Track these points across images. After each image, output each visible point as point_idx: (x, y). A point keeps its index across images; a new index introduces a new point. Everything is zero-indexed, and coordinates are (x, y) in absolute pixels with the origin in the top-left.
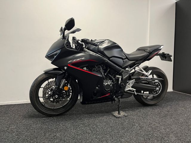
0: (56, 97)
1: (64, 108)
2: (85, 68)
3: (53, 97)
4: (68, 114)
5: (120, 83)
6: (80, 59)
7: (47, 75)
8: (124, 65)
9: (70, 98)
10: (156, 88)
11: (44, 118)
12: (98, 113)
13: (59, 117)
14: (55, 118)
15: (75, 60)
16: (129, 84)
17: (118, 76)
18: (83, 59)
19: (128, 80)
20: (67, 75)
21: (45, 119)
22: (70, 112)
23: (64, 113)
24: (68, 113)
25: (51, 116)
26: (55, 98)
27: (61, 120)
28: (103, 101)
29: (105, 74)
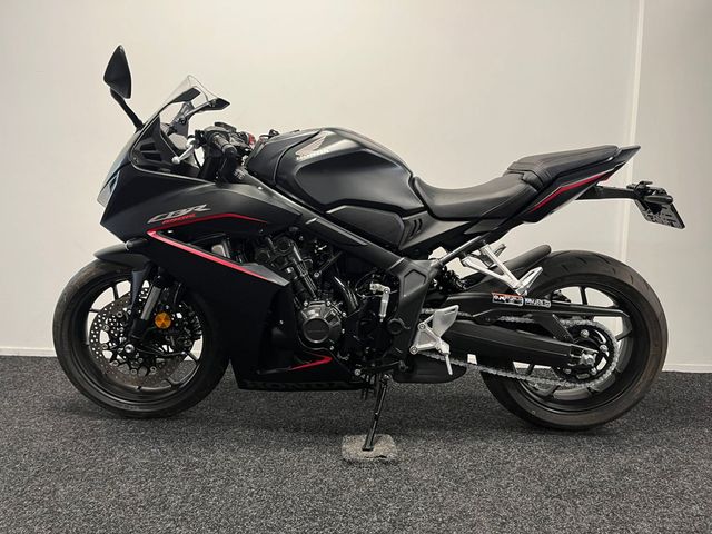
0: (128, 352)
2: (219, 249)
5: (383, 315)
6: (191, 210)
8: (407, 241)
10: (578, 352)
15: (170, 215)
16: (430, 324)
17: (375, 286)
18: (201, 208)
19: (425, 307)
26: (125, 351)
28: (313, 384)
29: (316, 276)
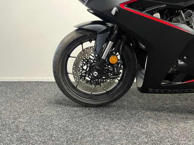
0: (95, 75)
1: (108, 94)
2: (157, 15)
3: (89, 75)
4: (114, 106)
7: (80, 33)
9: (119, 79)
11: (75, 109)
12: (171, 112)
13: (99, 110)
14: (92, 109)
20: (116, 32)
21: (76, 111)
22: (118, 102)
23: (108, 103)
24: (115, 104)
25: (86, 106)
26: (93, 76)
27: (102, 116)
